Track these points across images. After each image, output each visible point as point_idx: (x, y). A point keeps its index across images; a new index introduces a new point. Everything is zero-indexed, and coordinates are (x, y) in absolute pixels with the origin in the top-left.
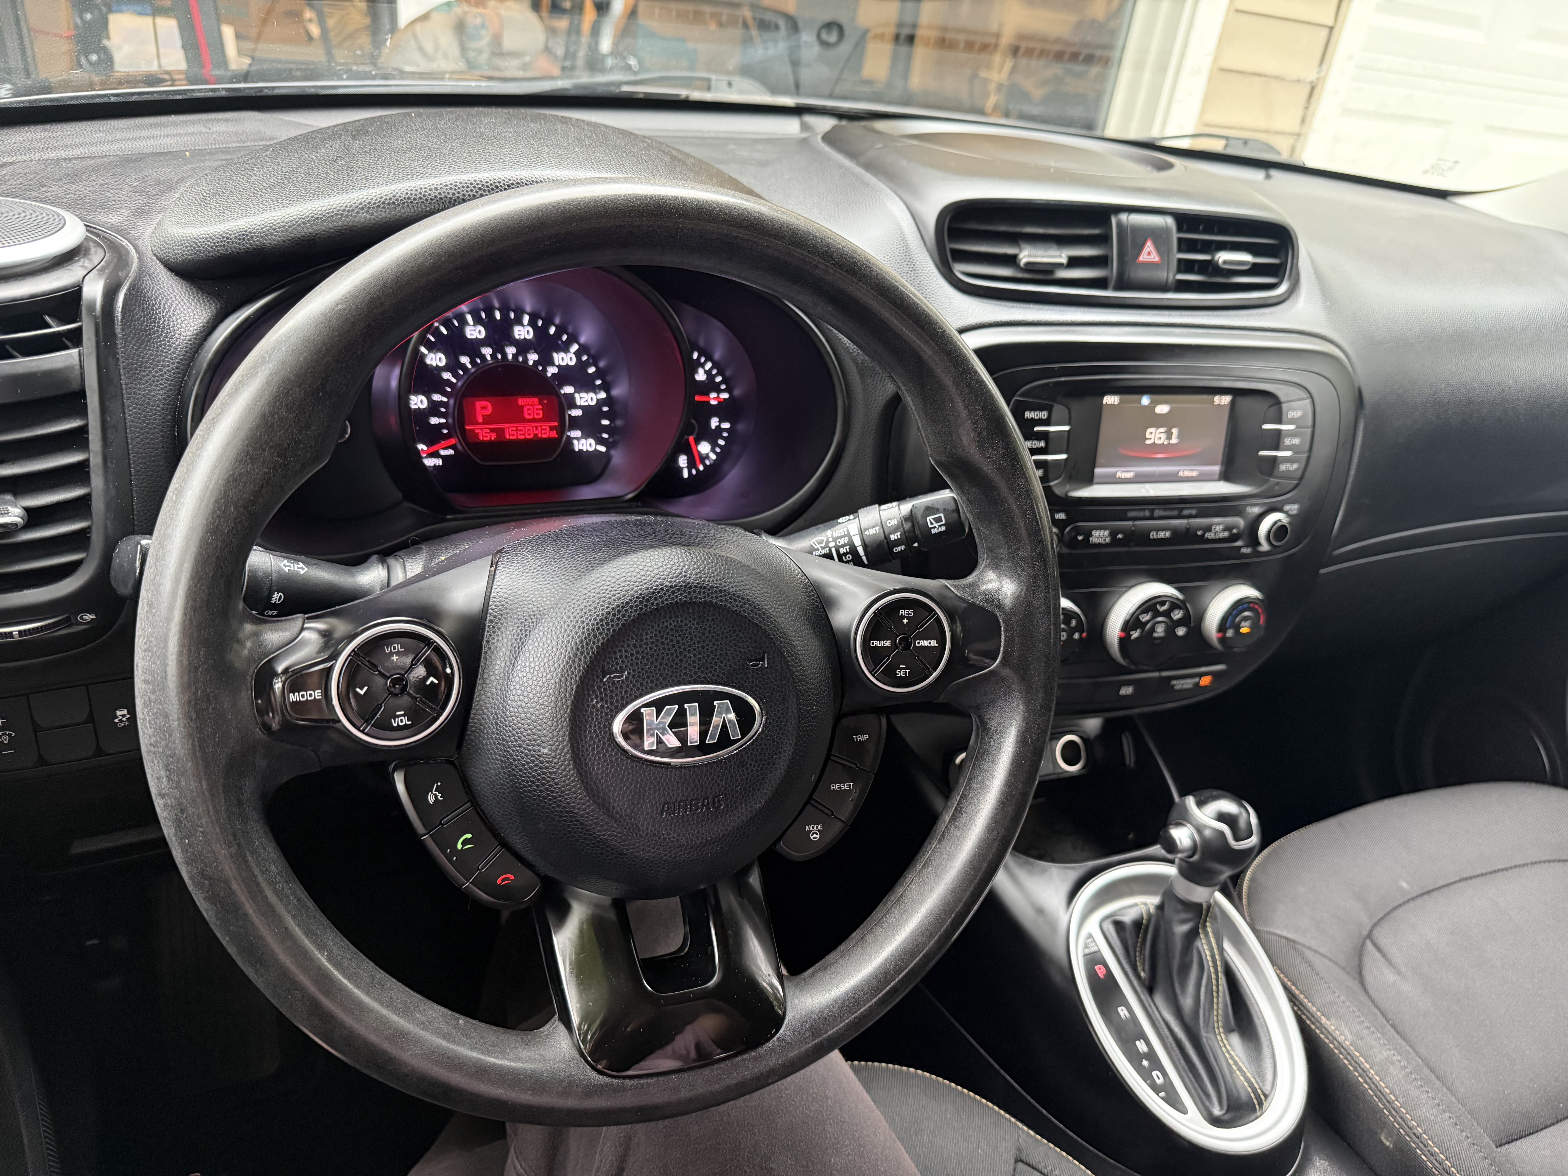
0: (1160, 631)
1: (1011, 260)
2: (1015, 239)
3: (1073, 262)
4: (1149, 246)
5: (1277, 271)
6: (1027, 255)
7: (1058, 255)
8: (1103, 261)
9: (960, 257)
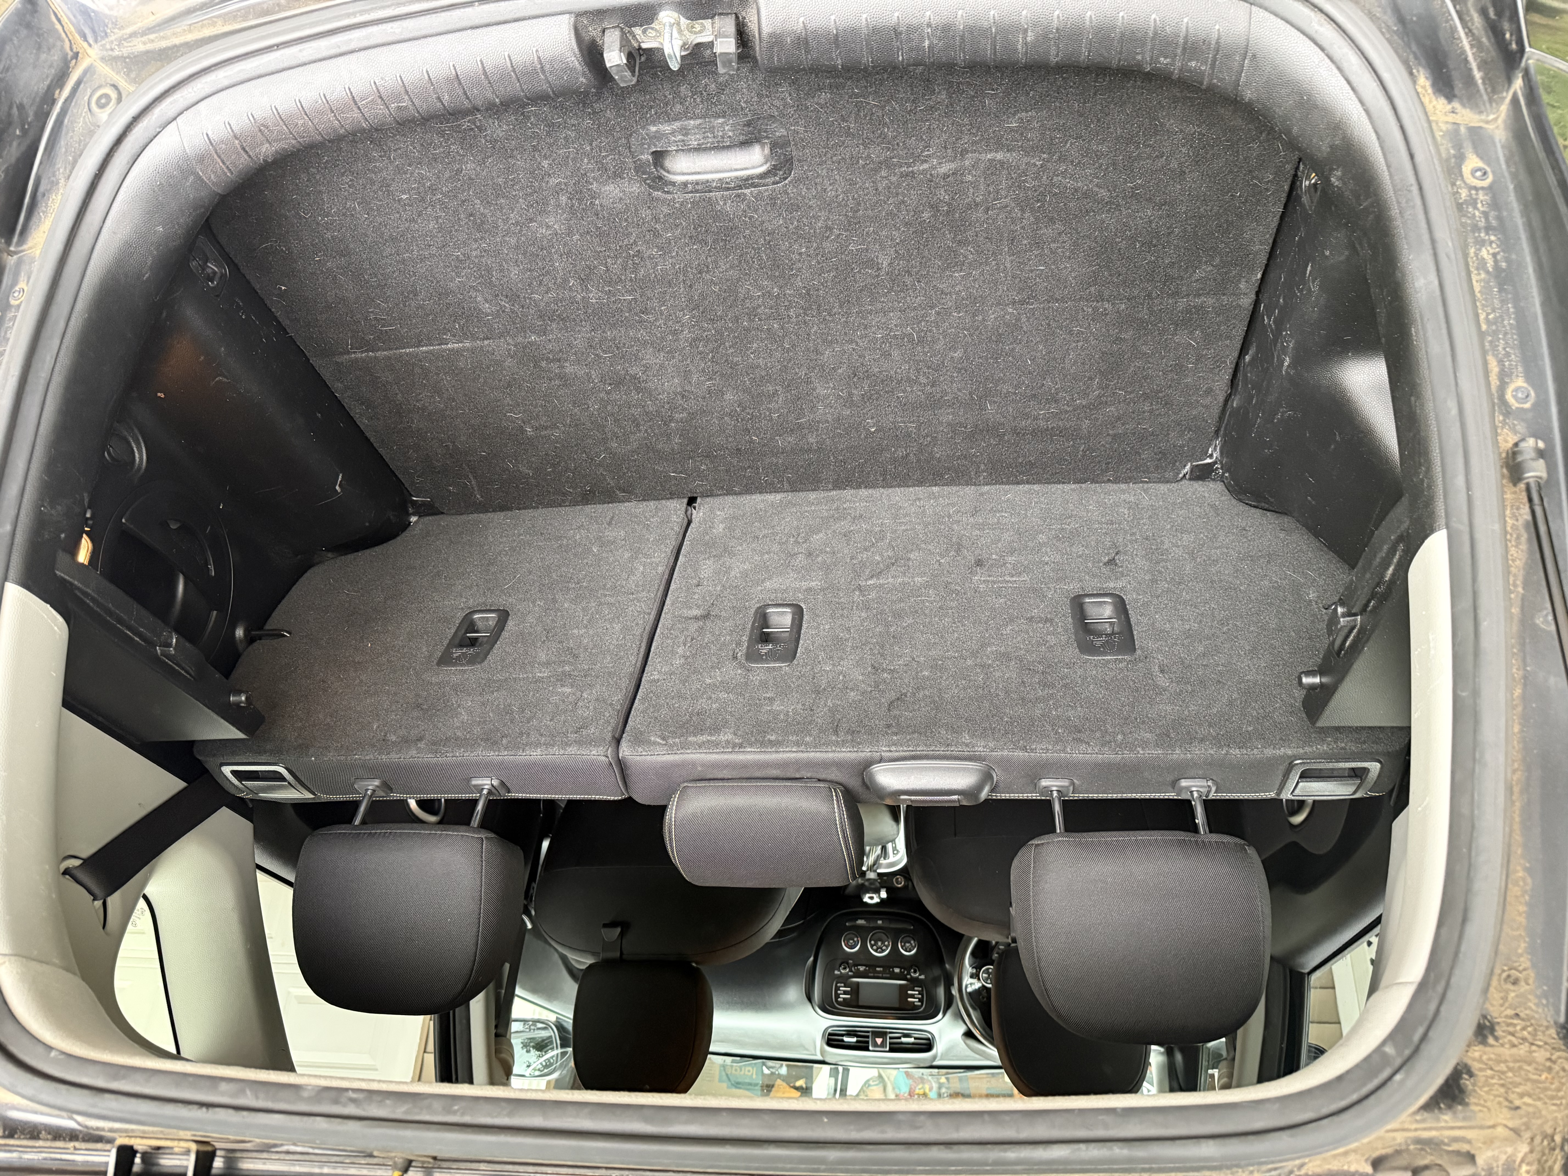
0: (880, 943)
1: (915, 1038)
2: (913, 1044)
3: (900, 1038)
4: (879, 1042)
5: (830, 1034)
6: (912, 1040)
7: (904, 1040)
8: (890, 1038)
9: (928, 1039)
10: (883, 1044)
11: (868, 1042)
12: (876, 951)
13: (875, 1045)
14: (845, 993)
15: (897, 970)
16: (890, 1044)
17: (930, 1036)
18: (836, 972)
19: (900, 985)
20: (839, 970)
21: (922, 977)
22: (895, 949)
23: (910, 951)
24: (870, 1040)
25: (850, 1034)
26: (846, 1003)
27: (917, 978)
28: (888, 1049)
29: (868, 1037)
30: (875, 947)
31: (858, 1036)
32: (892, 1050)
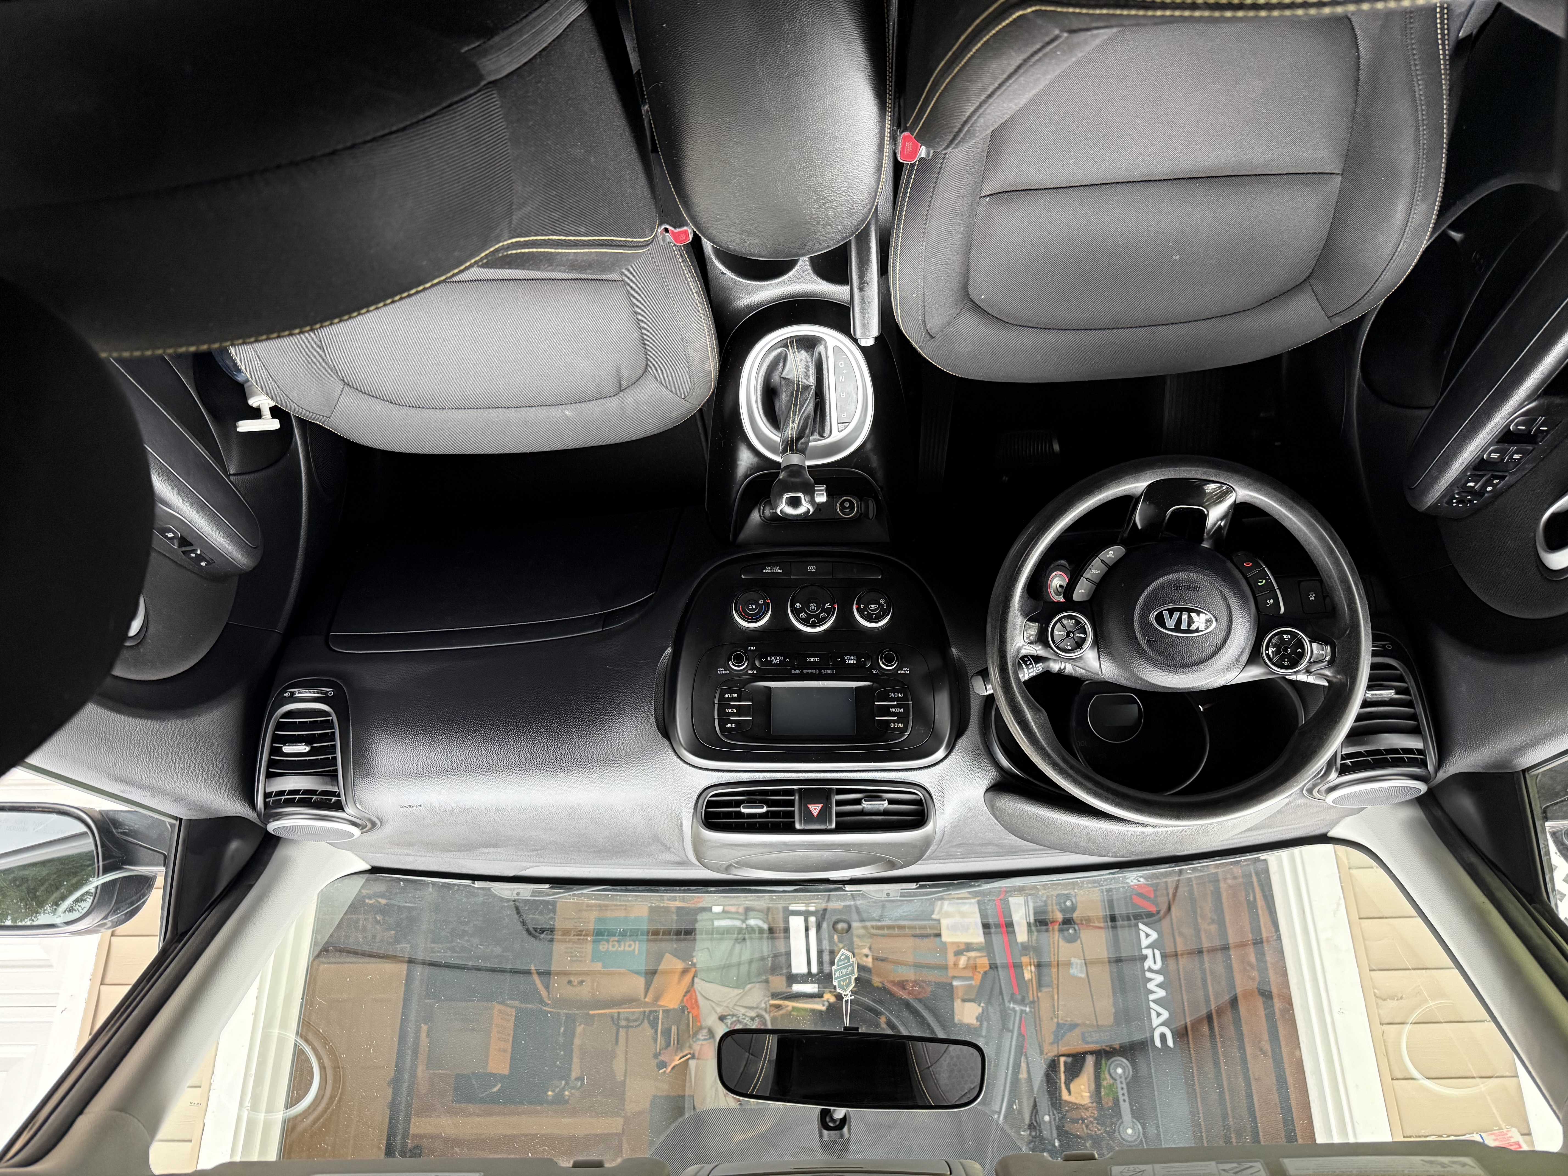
0: (813, 607)
1: (891, 802)
2: (886, 813)
3: (858, 802)
4: (815, 813)
5: (710, 804)
6: (883, 805)
7: (868, 805)
8: (839, 803)
9: (919, 802)
10: (824, 816)
11: (791, 815)
12: (805, 622)
13: (808, 817)
14: (740, 711)
15: (851, 660)
16: (838, 815)
17: (920, 794)
18: (721, 671)
19: (857, 689)
20: (727, 667)
21: (905, 671)
22: (845, 619)
23: (876, 621)
24: (796, 809)
25: (753, 798)
26: (741, 732)
27: (893, 674)
28: (834, 826)
29: (791, 803)
30: (803, 615)
31: (770, 804)
32: (841, 828)
